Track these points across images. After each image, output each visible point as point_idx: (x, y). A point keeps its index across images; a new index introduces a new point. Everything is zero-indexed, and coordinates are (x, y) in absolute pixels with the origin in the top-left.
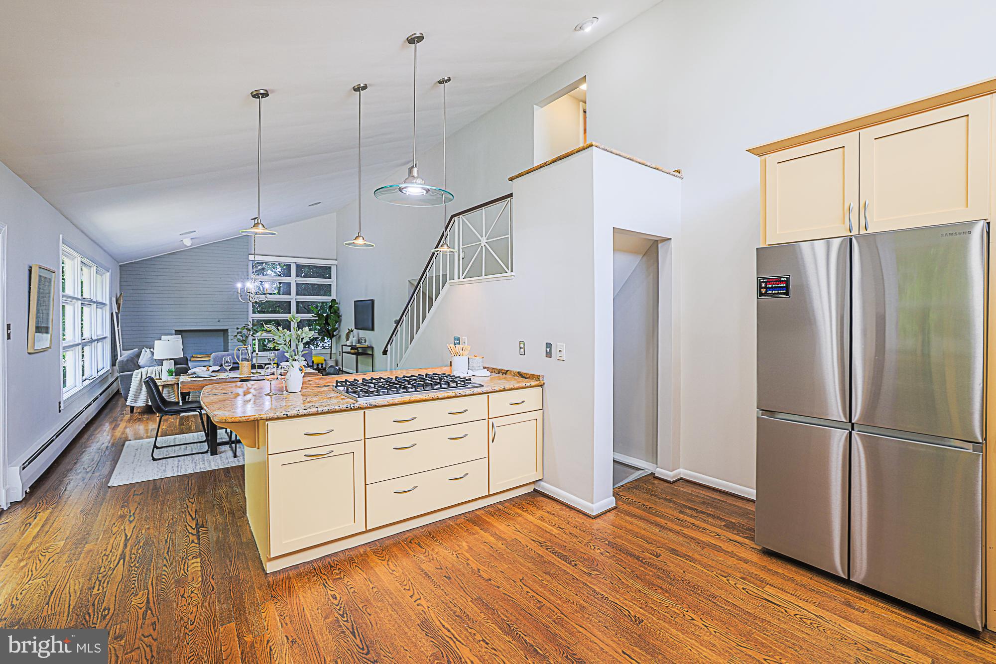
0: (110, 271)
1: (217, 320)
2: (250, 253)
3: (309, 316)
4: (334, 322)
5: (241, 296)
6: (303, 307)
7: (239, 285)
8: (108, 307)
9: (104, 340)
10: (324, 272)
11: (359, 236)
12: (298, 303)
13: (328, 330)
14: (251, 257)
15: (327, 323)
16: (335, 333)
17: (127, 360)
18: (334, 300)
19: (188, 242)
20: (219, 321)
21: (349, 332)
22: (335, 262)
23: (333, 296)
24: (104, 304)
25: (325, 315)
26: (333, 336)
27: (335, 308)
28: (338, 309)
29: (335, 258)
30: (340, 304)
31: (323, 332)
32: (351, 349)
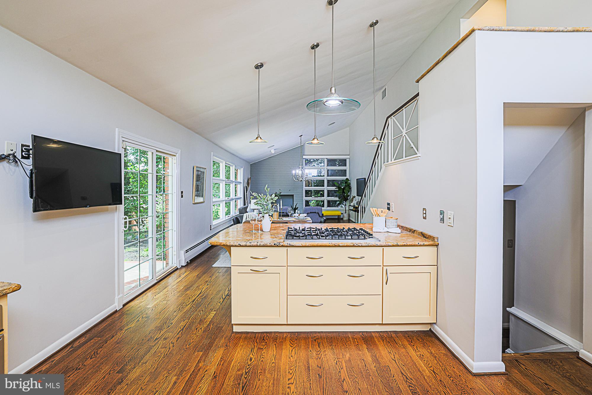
0: (243, 167)
1: (289, 190)
2: (304, 154)
3: (333, 188)
4: (347, 191)
5: (295, 178)
6: (331, 183)
7: (294, 172)
8: (242, 184)
9: (241, 199)
10: (343, 162)
11: (315, 138)
12: (328, 181)
13: (344, 196)
14: (304, 157)
15: (343, 192)
16: (349, 198)
17: (242, 209)
18: (347, 179)
19: (273, 152)
20: (290, 190)
21: (353, 198)
22: (348, 157)
23: (348, 177)
24: (241, 183)
25: (342, 187)
26: (347, 199)
27: (348, 183)
28: (350, 184)
29: (348, 154)
30: (351, 181)
31: (342, 197)
32: (354, 208)
